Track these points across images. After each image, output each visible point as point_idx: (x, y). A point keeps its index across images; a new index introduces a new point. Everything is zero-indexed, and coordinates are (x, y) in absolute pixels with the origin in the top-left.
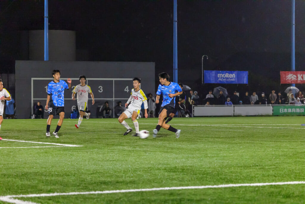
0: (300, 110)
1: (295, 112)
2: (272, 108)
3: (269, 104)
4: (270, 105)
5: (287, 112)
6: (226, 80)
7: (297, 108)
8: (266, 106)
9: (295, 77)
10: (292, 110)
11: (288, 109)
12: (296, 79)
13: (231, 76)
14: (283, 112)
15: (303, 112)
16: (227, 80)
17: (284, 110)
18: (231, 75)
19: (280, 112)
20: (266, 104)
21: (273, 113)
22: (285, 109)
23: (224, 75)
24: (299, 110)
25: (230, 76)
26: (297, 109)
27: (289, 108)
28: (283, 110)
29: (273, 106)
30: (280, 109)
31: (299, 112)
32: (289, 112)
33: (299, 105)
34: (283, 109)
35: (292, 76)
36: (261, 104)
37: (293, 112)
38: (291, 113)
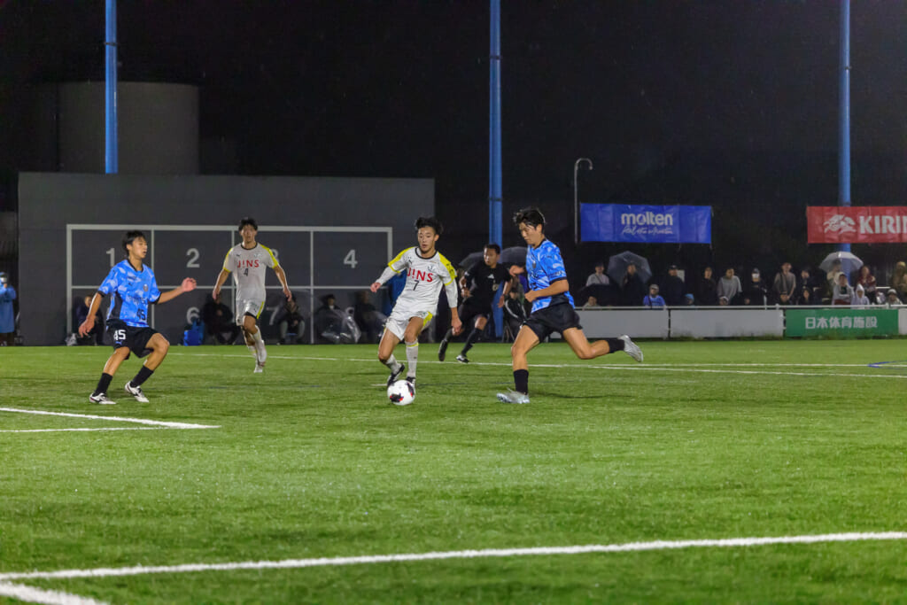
0: (865, 320)
1: (850, 326)
2: (782, 315)
3: (774, 304)
4: (778, 306)
5: (826, 326)
6: (645, 232)
7: (857, 316)
8: (763, 309)
9: (849, 225)
10: (840, 321)
11: (829, 318)
12: (854, 231)
13: (660, 222)
14: (813, 327)
15: (874, 328)
16: (650, 232)
17: (817, 322)
18: (659, 217)
19: (807, 327)
20: (763, 304)
21: (784, 331)
22: (820, 317)
23: (641, 218)
24: (863, 322)
25: (657, 219)
26: (855, 318)
27: (834, 316)
28: (814, 323)
29: (784, 309)
30: (807, 319)
31: (863, 327)
32: (831, 327)
33: (862, 307)
34: (814, 319)
35: (843, 220)
36: (749, 304)
37: (843, 326)
38: (839, 329)
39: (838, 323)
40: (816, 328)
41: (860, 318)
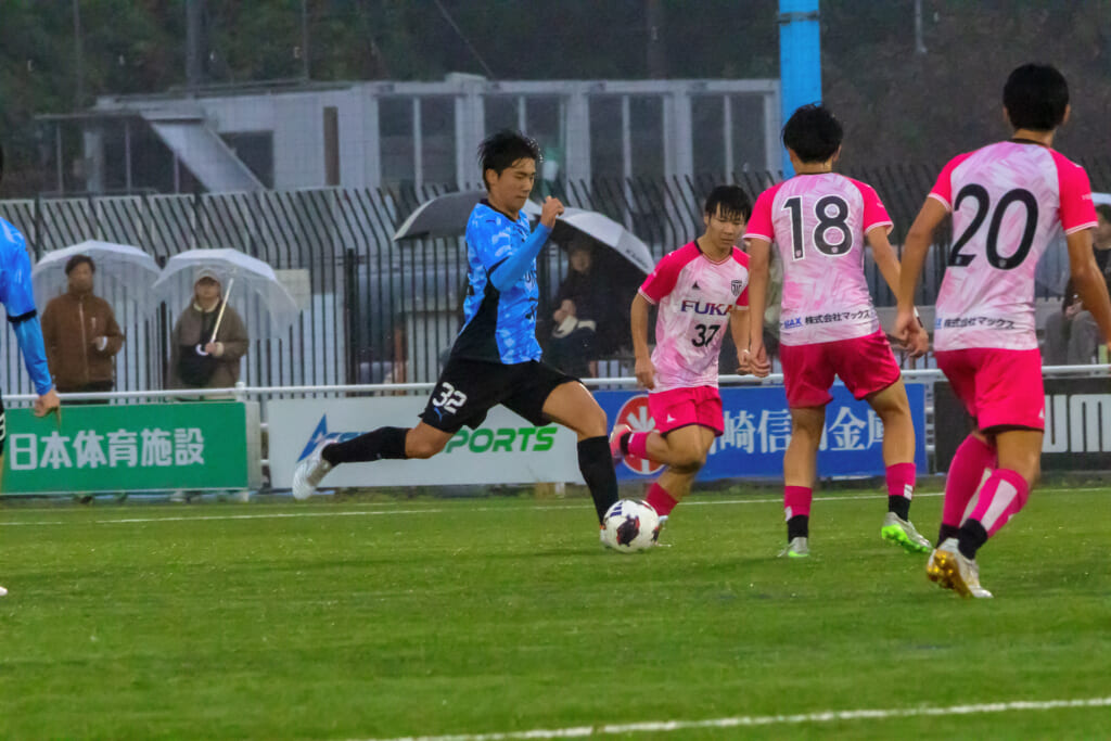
0: (171, 439)
1: (132, 463)
5: (68, 463)
7: (146, 426)
10: (105, 446)
11: (73, 438)
14: (32, 466)
15: (196, 463)
17: (41, 448)
19: (15, 466)
22: (49, 435)
24: (166, 448)
26: (146, 433)
27: (87, 429)
28: (32, 450)
31: (168, 463)
32: (80, 464)
34: (32, 437)
37: (113, 464)
38: (103, 470)
39: (98, 449)
40: (39, 469)
41: (158, 432)
